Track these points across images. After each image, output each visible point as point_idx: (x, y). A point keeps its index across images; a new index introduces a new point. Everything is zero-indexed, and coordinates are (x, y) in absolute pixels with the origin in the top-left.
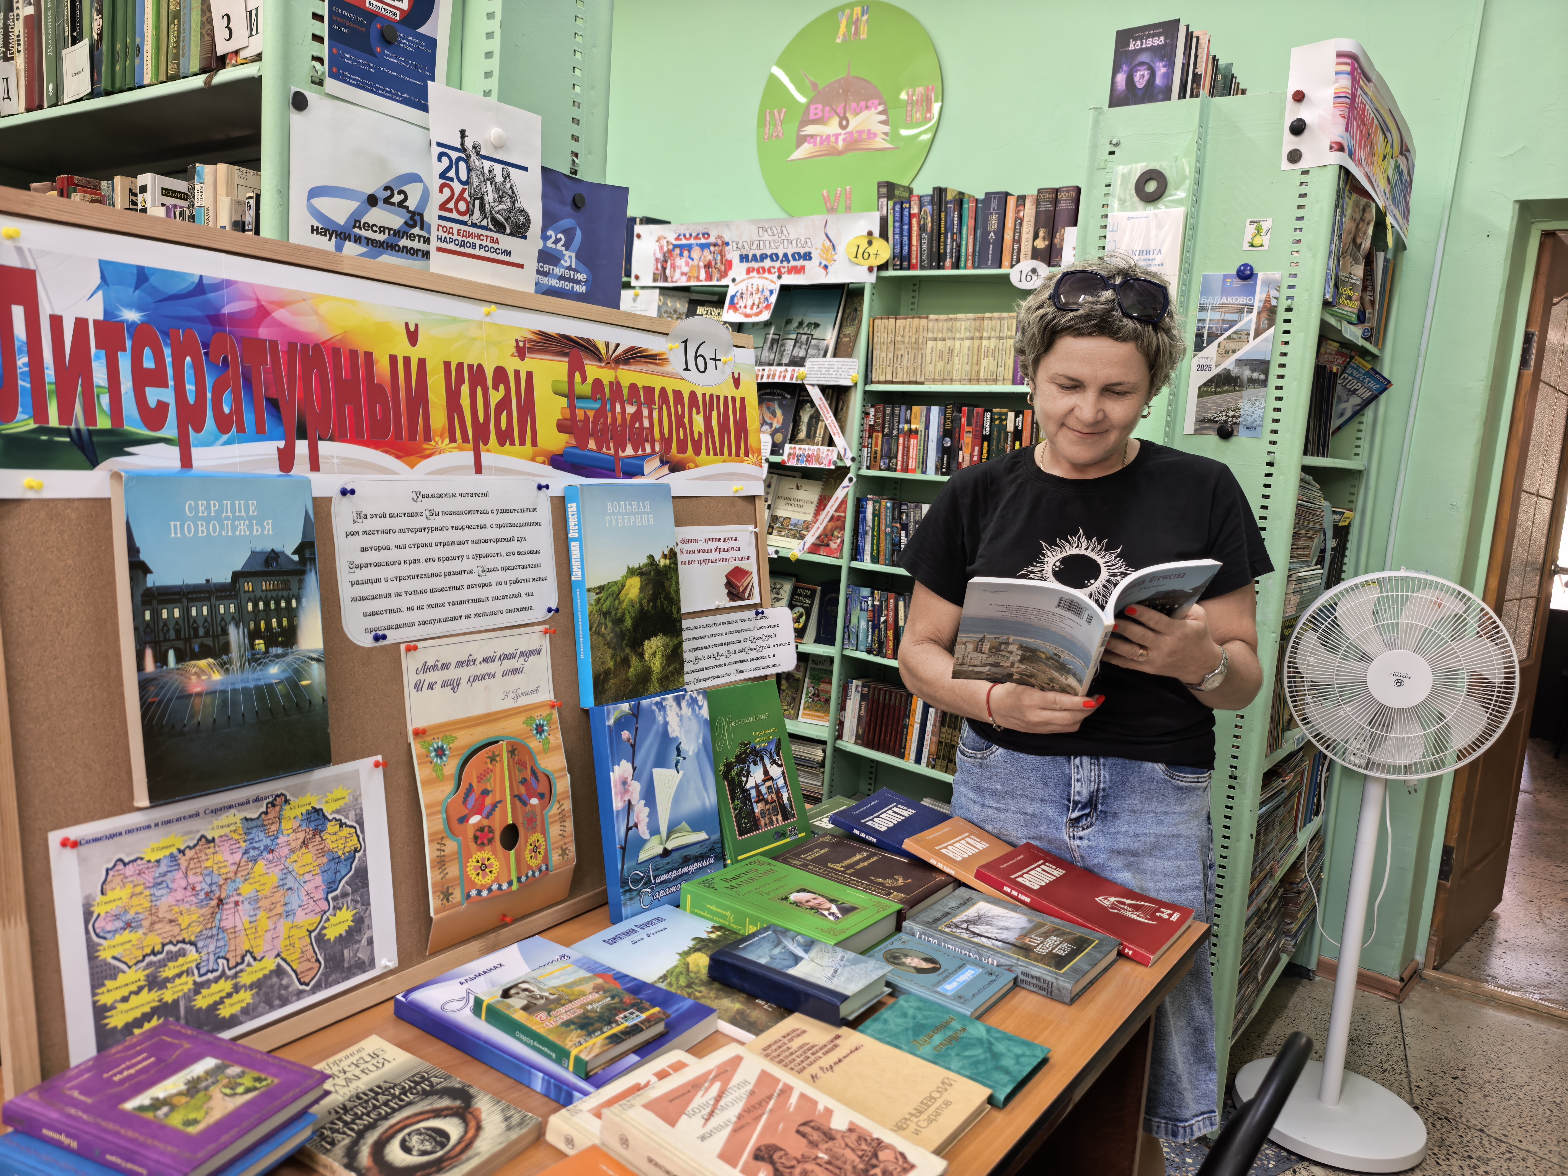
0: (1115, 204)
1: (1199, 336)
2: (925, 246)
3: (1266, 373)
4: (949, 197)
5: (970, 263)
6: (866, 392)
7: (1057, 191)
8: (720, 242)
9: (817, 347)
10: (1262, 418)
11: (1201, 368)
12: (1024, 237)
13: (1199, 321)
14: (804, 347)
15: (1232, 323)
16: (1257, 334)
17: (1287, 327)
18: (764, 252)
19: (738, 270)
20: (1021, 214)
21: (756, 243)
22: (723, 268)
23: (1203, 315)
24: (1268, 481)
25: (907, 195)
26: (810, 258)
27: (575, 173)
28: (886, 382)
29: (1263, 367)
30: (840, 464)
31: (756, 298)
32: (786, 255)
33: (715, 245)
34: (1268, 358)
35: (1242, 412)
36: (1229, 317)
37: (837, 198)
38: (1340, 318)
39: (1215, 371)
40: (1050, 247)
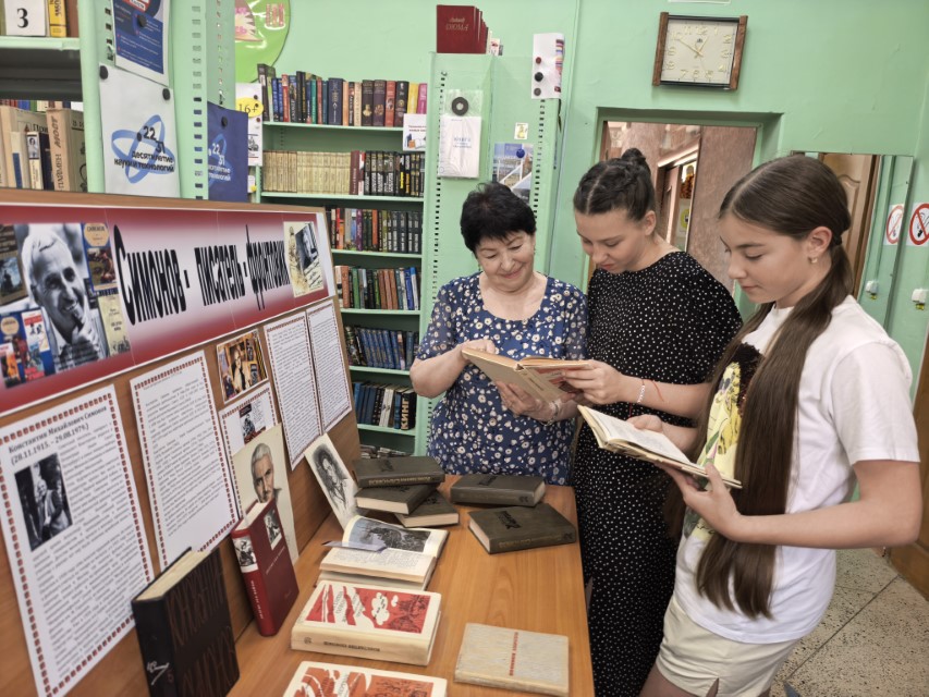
2: (293, 107)
4: (307, 78)
5: (324, 121)
6: (262, 197)
7: (373, 82)
12: (356, 107)
13: (494, 167)
15: (510, 170)
16: (523, 176)
17: (537, 180)
20: (353, 93)
27: (221, 103)
28: (274, 191)
29: (527, 193)
34: (529, 190)
36: (508, 166)
40: (372, 115)
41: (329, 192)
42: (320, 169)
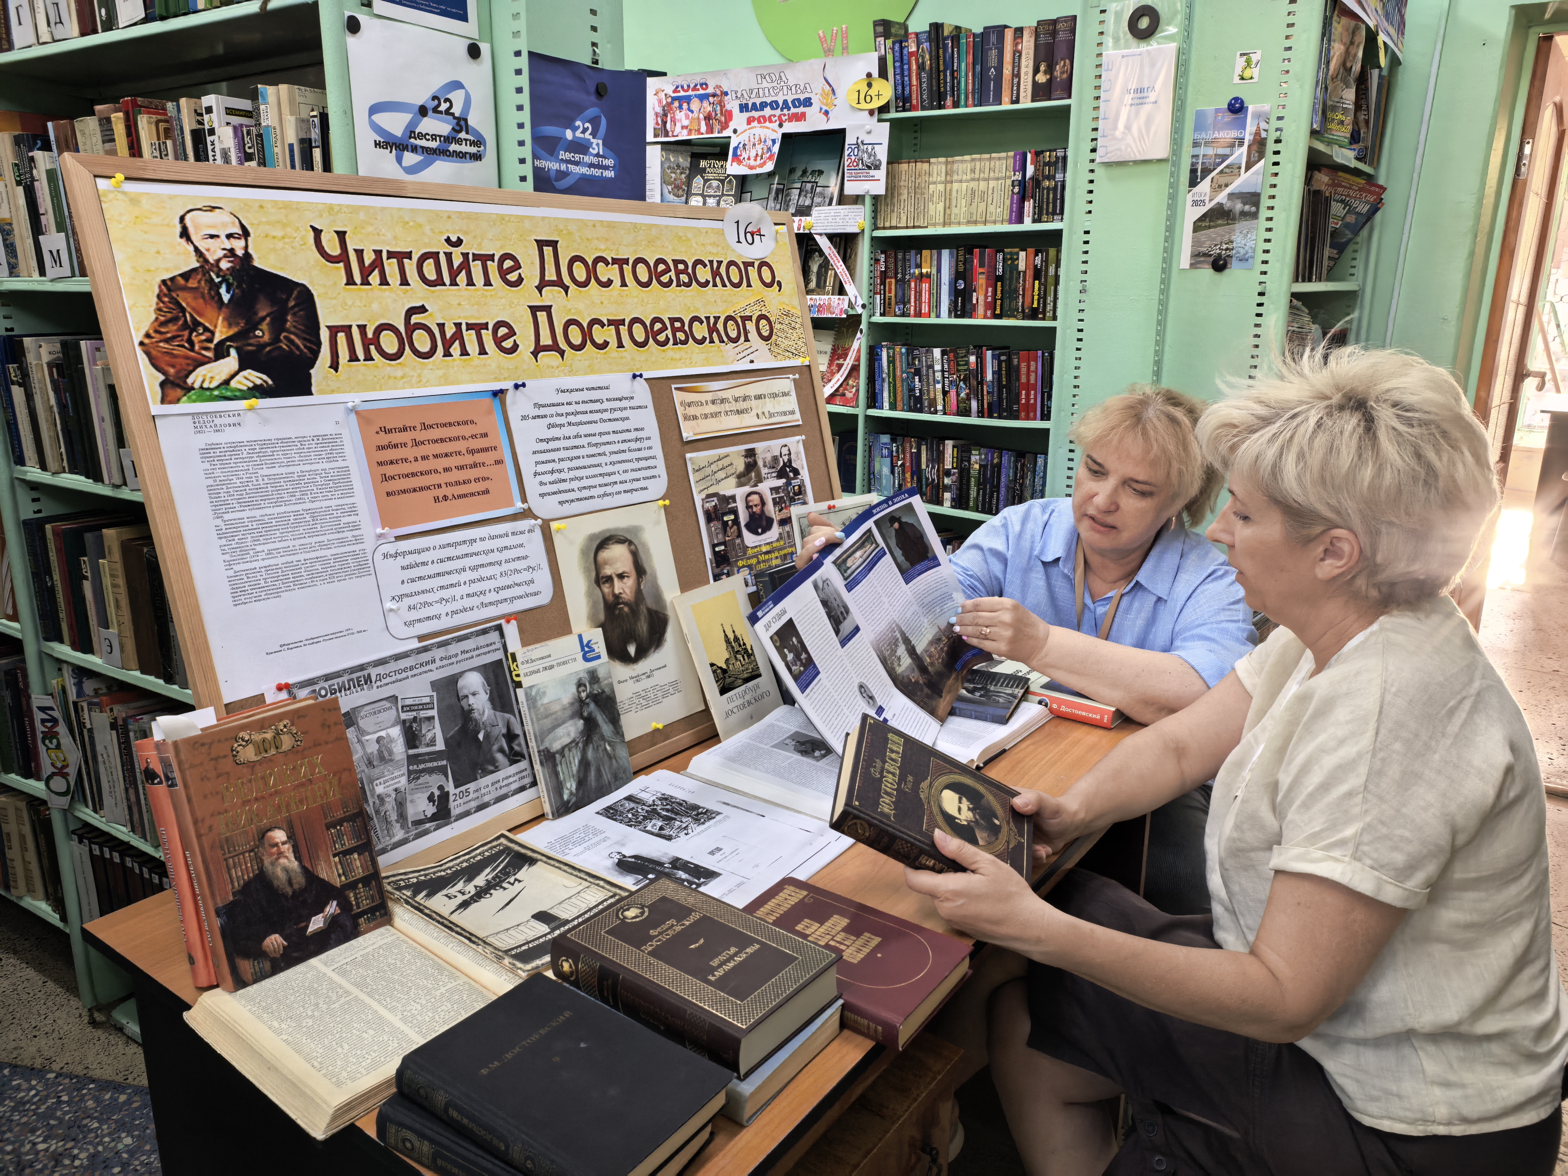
0: (1109, 41)
1: (1193, 171)
2: (924, 85)
3: (1257, 204)
4: (946, 33)
5: (970, 101)
6: (873, 239)
7: (1054, 22)
8: (718, 92)
9: (822, 195)
10: (1254, 250)
11: (1196, 203)
12: (1023, 70)
13: (1193, 156)
14: (809, 195)
15: (1225, 157)
16: (1248, 168)
17: (1276, 158)
18: (764, 100)
19: (739, 120)
20: (1020, 47)
21: (755, 91)
22: (723, 119)
23: (1196, 151)
24: (1260, 310)
25: (902, 32)
26: (811, 105)
27: (597, 62)
28: (891, 228)
29: (1254, 199)
30: (851, 312)
31: (759, 148)
32: (785, 102)
33: (714, 95)
34: (1258, 191)
35: (1235, 245)
36: (1221, 151)
37: (834, 38)
38: (1330, 143)
39: (1209, 206)
40: (1050, 81)
41: (975, 222)
42: (964, 185)
